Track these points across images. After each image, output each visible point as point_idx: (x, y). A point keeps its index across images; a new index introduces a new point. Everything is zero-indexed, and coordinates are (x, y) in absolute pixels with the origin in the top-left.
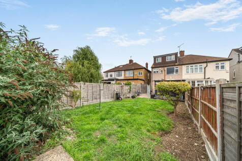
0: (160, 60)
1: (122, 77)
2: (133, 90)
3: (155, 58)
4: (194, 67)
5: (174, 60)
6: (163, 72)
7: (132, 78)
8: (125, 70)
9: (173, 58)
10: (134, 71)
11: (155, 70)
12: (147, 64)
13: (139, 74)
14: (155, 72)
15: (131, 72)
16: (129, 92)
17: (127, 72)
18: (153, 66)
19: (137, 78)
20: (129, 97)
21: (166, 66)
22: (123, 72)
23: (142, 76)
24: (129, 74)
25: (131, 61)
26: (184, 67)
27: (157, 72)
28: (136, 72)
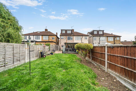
0: (64, 32)
1: (40, 40)
2: (51, 49)
3: (62, 30)
4: (80, 38)
5: (71, 33)
6: (66, 39)
7: (48, 41)
8: (42, 35)
9: (70, 32)
10: (49, 36)
11: (62, 37)
12: (57, 33)
13: (53, 39)
14: (62, 38)
15: (47, 37)
16: (49, 51)
17: (44, 37)
18: (61, 35)
19: (51, 41)
20: (49, 54)
21: (67, 36)
22: (41, 37)
23: (54, 40)
24: (46, 38)
25: (46, 30)
26: (75, 37)
27: (63, 38)
28: (51, 37)
